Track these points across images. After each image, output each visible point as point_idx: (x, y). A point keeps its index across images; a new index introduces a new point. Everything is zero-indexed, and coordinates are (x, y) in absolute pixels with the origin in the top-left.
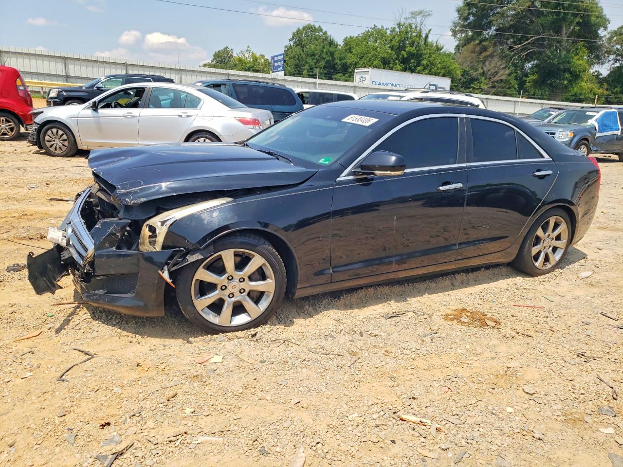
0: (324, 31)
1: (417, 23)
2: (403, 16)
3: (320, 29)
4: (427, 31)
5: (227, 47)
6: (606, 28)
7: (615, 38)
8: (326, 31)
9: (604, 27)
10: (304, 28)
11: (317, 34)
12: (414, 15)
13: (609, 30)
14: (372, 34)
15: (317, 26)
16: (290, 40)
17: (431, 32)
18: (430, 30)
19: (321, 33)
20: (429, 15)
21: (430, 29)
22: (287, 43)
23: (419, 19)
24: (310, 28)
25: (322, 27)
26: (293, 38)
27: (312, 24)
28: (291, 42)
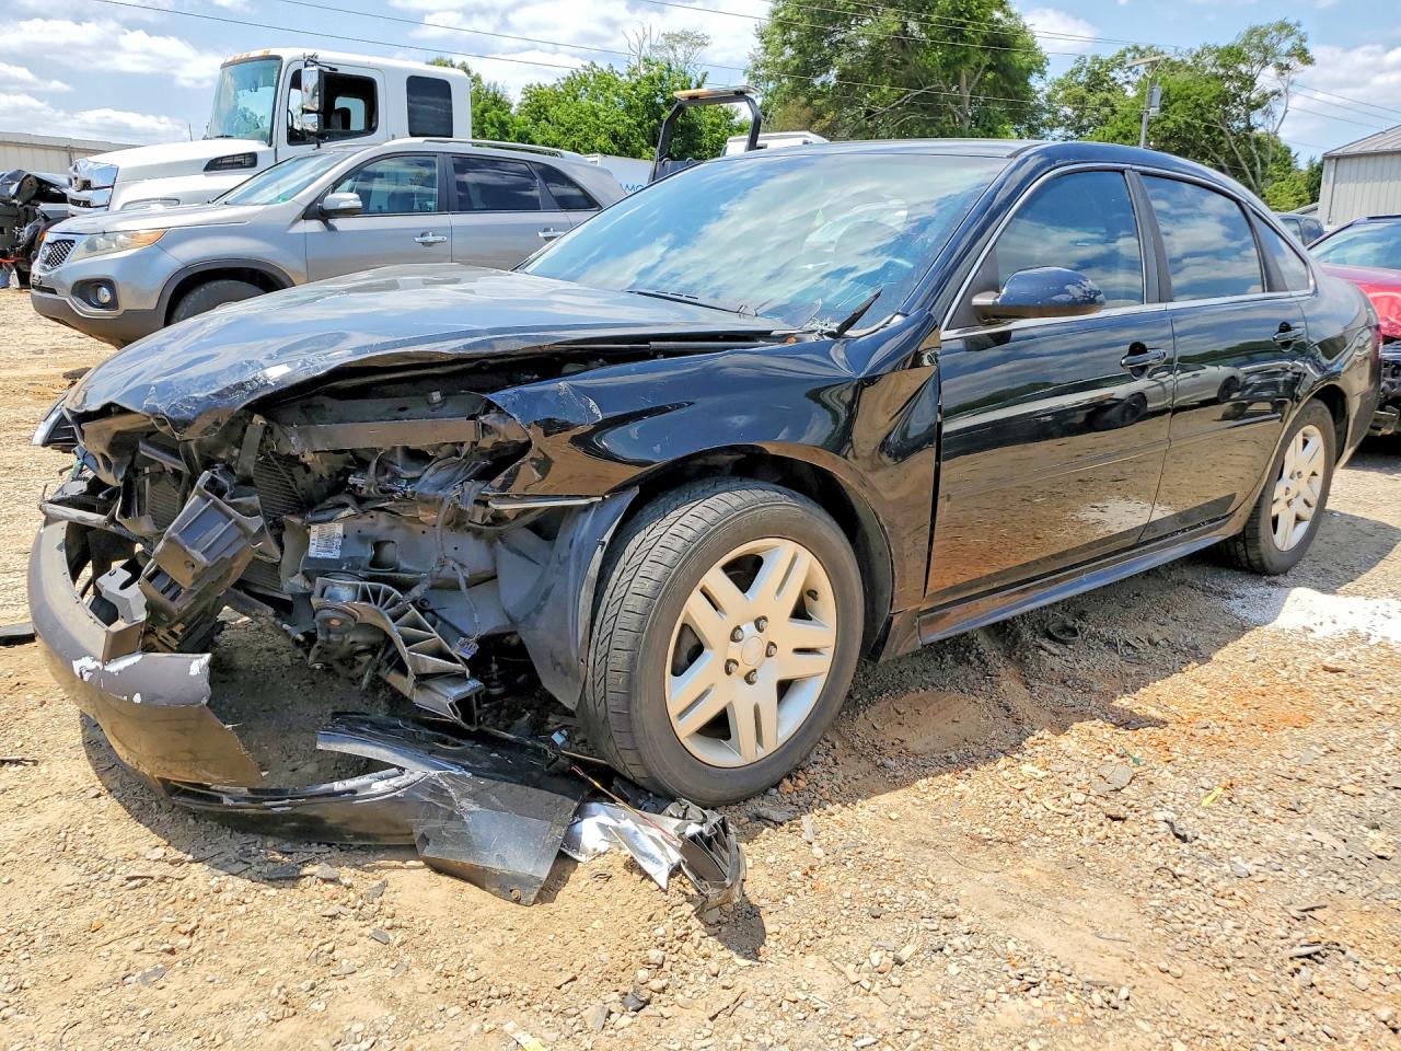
0: (473, 74)
1: (676, 59)
2: (647, 43)
6: (1042, 73)
7: (1061, 94)
8: (477, 75)
9: (1039, 71)
13: (1049, 77)
14: (584, 82)
18: (705, 75)
21: (704, 70)
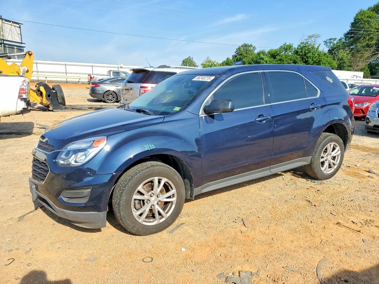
3: (251, 46)
4: (318, 45)
5: (190, 57)
10: (242, 46)
11: (250, 48)
12: (310, 37)
15: (250, 44)
16: (235, 52)
17: (320, 45)
19: (252, 48)
20: (319, 37)
22: (234, 54)
23: (313, 39)
24: (245, 45)
25: (252, 45)
26: (237, 51)
27: (247, 43)
28: (236, 53)
